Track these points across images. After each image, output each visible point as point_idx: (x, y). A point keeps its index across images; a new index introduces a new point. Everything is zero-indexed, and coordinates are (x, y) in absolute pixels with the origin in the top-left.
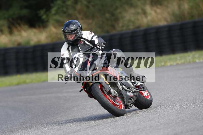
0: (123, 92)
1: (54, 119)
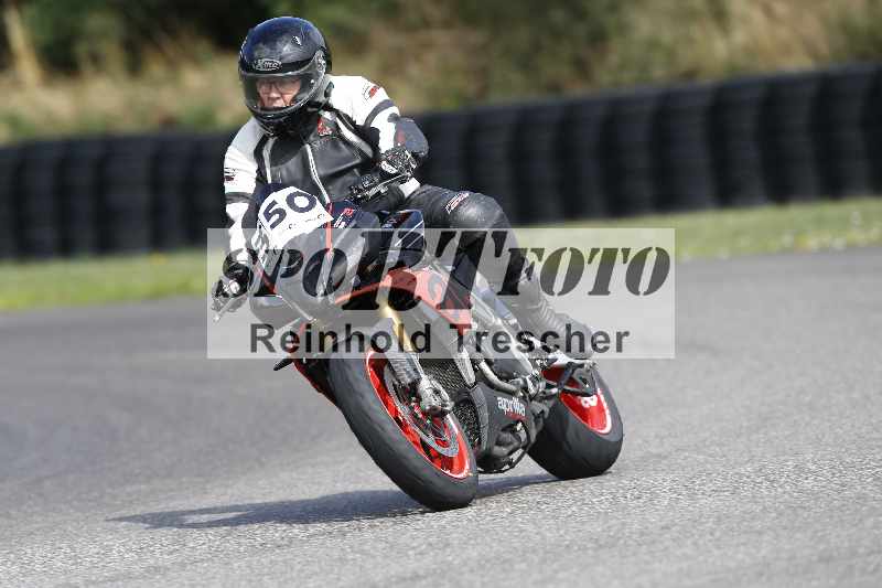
0: (479, 394)
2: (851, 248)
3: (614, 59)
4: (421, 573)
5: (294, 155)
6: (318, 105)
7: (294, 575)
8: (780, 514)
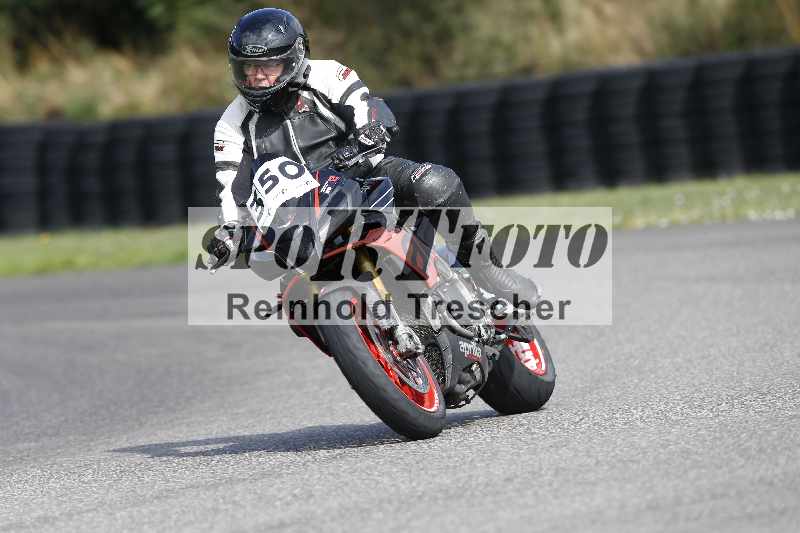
0: (445, 338)
1: (177, 419)
2: (674, 226)
3: (458, 56)
4: (288, 521)
5: (276, 129)
6: (298, 85)
7: (172, 524)
8: (613, 467)
